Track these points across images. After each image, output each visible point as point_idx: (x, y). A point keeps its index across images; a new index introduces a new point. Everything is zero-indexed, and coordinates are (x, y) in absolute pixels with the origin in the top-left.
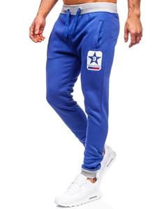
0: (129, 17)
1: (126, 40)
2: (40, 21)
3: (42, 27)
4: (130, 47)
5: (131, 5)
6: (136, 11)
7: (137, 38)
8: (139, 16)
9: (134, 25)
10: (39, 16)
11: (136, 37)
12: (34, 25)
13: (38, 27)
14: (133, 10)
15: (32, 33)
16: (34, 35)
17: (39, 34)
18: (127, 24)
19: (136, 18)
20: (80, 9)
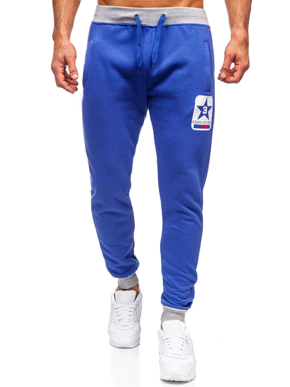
12: (64, 62)
20: (164, 15)
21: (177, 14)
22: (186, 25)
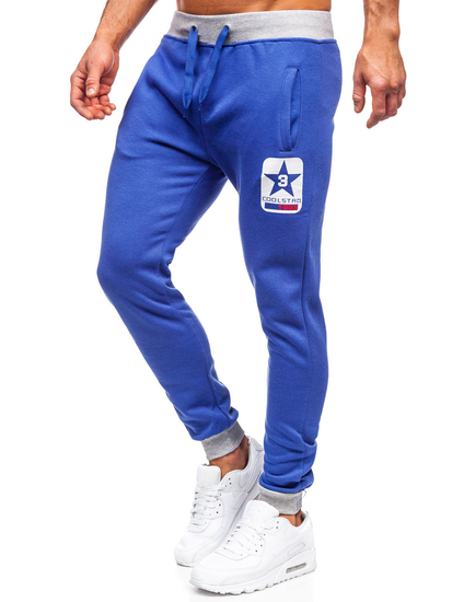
0: (366, 41)
1: (359, 105)
2: (103, 57)
3: (108, 76)
4: (370, 125)
5: (373, 7)
6: (387, 24)
7: (389, 99)
8: (395, 38)
9: (383, 63)
10: (98, 43)
11: (387, 97)
12: (84, 70)
13: (94, 76)
14: (379, 20)
15: (78, 92)
16: (84, 97)
17: (99, 96)
18: (360, 60)
19: (387, 43)
20: (227, 27)
21: (248, 25)
22: (263, 41)
